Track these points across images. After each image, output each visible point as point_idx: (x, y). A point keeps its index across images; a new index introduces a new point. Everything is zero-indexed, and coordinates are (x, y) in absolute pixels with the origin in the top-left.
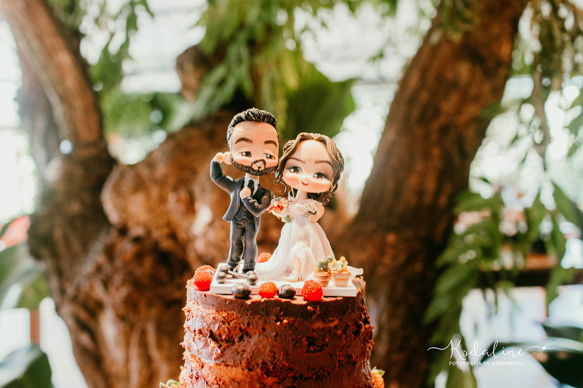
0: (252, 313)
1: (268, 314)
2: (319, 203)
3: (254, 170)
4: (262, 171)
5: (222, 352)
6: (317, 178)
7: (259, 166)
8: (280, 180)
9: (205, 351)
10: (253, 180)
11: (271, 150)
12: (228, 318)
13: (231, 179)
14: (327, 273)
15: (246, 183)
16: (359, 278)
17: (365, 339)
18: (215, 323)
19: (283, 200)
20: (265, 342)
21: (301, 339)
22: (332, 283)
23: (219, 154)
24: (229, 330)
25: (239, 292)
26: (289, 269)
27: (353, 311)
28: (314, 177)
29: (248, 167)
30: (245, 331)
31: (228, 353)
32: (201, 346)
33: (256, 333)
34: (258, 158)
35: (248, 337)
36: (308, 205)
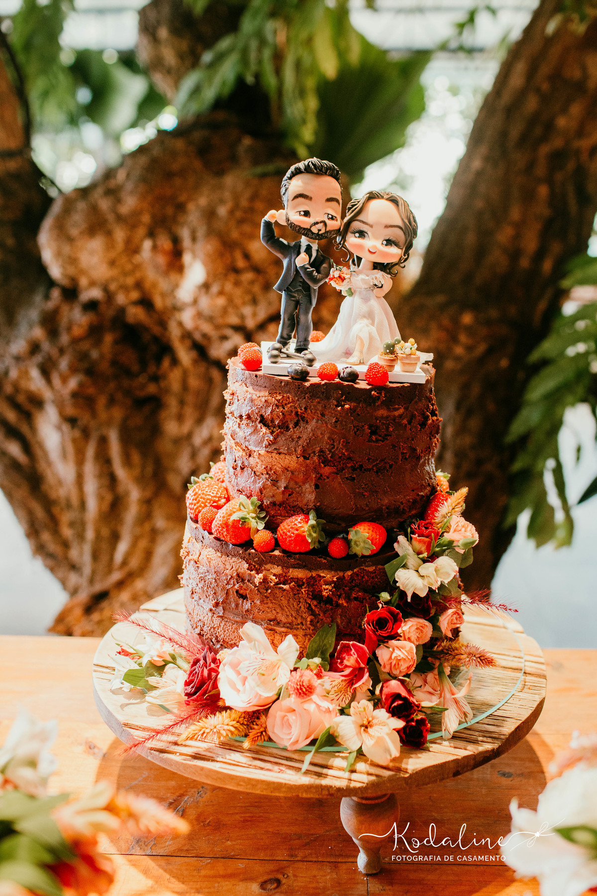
0: (310, 396)
1: (328, 398)
2: (386, 274)
3: (313, 233)
4: (322, 234)
5: (275, 439)
6: (386, 245)
7: (319, 228)
8: (342, 246)
9: (254, 438)
10: (311, 245)
11: (333, 209)
12: (282, 401)
13: (285, 242)
14: (393, 356)
15: (303, 248)
16: (427, 365)
17: (431, 432)
18: (268, 406)
19: (344, 269)
20: (323, 429)
21: (363, 426)
22: (398, 368)
23: (273, 212)
24: (283, 414)
25: (296, 372)
26: (349, 351)
27: (420, 400)
28: (382, 244)
29: (307, 229)
30: (301, 416)
31: (281, 440)
32: (249, 433)
33: (313, 418)
34: (318, 219)
35: (305, 422)
36: (373, 277)
